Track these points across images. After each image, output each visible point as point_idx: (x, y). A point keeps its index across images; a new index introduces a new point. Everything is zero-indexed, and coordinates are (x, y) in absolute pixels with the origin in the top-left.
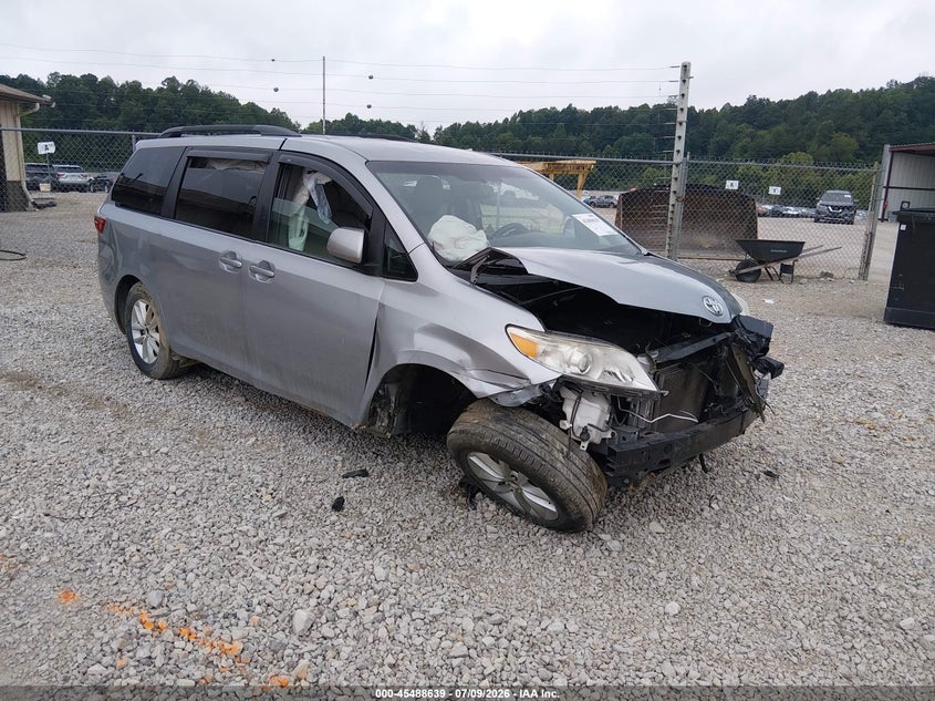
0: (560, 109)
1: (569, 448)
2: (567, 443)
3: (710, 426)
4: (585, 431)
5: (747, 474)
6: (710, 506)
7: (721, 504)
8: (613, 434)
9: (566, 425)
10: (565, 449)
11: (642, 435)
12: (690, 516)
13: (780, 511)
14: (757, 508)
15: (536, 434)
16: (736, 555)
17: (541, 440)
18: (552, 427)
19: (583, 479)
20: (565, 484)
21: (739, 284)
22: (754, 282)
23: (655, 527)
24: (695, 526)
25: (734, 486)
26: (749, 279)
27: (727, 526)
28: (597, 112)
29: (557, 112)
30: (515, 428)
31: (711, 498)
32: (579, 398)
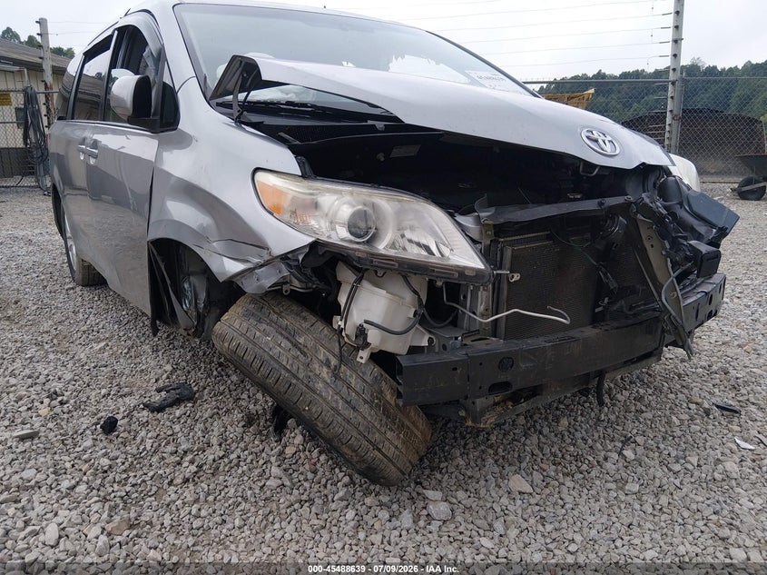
0: (590, 75)
1: (341, 359)
2: (337, 350)
3: (597, 331)
4: (361, 332)
5: (693, 406)
6: (620, 453)
7: (640, 450)
8: (430, 341)
9: (338, 322)
10: (334, 362)
11: (468, 342)
12: (585, 467)
13: (731, 466)
14: (694, 460)
15: (290, 336)
16: (637, 541)
17: (296, 345)
18: (320, 326)
19: (364, 409)
20: (328, 416)
21: (741, 201)
22: (759, 199)
23: (518, 483)
24: (586, 483)
25: (669, 423)
26: (753, 196)
27: (636, 488)
28: (625, 75)
29: (588, 78)
30: (264, 326)
31: (627, 441)
32: (359, 281)
